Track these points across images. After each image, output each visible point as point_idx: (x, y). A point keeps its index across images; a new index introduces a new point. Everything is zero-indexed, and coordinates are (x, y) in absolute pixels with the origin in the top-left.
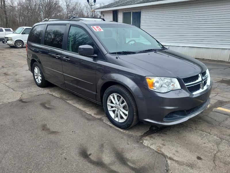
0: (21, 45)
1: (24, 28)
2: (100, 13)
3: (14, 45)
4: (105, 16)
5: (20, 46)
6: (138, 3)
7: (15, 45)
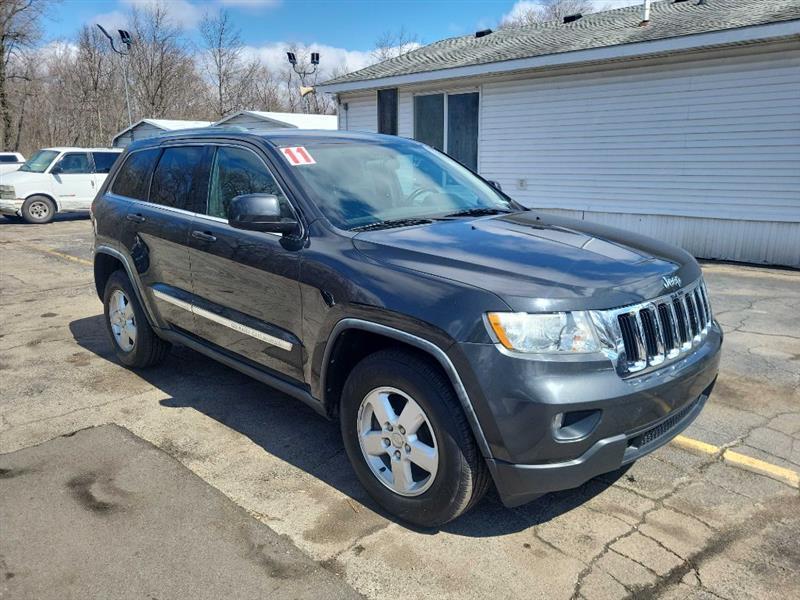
0: (45, 211)
1: (59, 153)
2: (333, 99)
3: (20, 212)
4: (350, 110)
5: (44, 215)
7: (26, 211)
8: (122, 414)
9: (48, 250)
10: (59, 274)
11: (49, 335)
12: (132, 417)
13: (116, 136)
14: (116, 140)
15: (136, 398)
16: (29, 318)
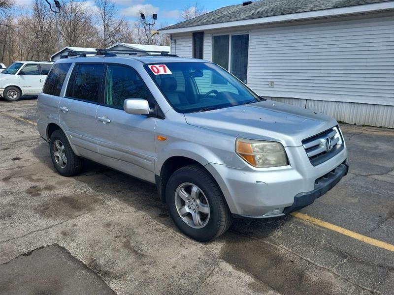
0: (16, 94)
1: (23, 64)
2: (169, 37)
3: (2, 95)
4: (177, 43)
5: (15, 96)
6: (244, 19)
7: (5, 94)
8: (61, 235)
9: (17, 117)
10: (23, 132)
11: (17, 173)
12: (69, 238)
13: (52, 56)
14: (53, 58)
15: (71, 222)
16: (5, 161)
